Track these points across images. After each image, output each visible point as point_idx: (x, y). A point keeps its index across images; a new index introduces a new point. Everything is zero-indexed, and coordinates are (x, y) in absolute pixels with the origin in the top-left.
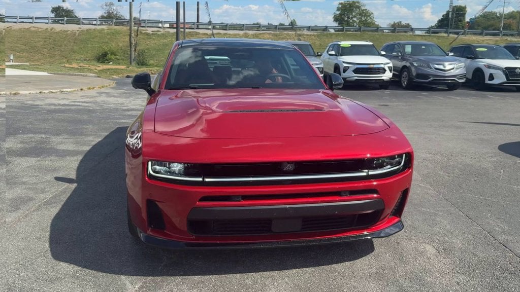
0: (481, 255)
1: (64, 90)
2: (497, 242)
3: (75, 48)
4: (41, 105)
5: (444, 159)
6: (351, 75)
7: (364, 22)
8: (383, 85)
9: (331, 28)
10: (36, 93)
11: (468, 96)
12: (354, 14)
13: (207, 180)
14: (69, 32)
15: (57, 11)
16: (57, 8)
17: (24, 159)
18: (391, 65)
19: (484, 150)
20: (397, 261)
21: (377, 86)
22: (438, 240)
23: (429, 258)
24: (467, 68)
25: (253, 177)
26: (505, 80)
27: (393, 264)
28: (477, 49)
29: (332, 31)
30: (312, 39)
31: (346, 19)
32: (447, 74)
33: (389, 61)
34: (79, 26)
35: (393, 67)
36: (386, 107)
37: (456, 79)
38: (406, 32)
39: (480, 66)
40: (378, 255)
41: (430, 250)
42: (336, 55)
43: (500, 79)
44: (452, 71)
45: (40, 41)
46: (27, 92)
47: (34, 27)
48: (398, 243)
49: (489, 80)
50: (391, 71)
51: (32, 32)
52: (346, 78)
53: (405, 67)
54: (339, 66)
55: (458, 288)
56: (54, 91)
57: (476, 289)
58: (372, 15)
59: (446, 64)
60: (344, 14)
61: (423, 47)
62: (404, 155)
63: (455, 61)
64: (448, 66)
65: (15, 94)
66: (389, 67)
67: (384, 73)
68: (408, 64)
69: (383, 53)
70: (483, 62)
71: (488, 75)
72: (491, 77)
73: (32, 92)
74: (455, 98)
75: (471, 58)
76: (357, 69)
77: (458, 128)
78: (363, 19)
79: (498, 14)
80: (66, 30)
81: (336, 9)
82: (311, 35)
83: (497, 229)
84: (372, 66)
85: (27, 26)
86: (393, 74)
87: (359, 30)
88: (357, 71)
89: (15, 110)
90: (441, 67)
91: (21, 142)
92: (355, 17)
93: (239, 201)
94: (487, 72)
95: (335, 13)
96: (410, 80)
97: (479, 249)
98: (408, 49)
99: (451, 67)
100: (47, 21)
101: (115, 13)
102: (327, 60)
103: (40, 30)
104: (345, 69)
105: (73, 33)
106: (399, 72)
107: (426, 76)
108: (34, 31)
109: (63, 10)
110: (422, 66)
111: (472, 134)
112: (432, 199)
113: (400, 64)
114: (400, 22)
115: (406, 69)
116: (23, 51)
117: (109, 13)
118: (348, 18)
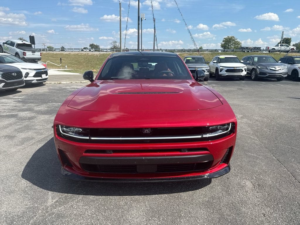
0: (284, 191)
1: (82, 81)
2: (297, 181)
3: (98, 62)
4: (68, 89)
5: (268, 121)
6: (224, 73)
7: (237, 48)
8: (241, 78)
9: (220, 50)
10: (69, 83)
11: (288, 84)
12: (231, 43)
13: (92, 138)
14: (95, 55)
15: (92, 46)
16: (92, 45)
17: (43, 116)
19: (294, 115)
20: (224, 193)
21: (239, 79)
22: (256, 177)
23: (247, 192)
24: (288, 69)
25: (122, 137)
27: (221, 195)
29: (220, 52)
30: (209, 56)
31: (227, 46)
32: (277, 72)
34: (99, 52)
35: (247, 69)
36: (241, 90)
37: (282, 75)
38: (258, 52)
40: (212, 188)
41: (249, 184)
42: (217, 63)
44: (280, 70)
45: (82, 60)
46: (65, 82)
47: (80, 53)
48: (228, 178)
50: (246, 71)
51: (79, 55)
52: (221, 75)
53: (253, 69)
54: (218, 68)
55: (264, 219)
56: (77, 82)
57: (277, 221)
58: (241, 44)
59: (277, 67)
60: (226, 44)
62: (231, 124)
63: (282, 65)
64: (277, 68)
65: (59, 83)
67: (242, 72)
68: (255, 67)
69: (242, 61)
73: (67, 82)
74: (280, 85)
76: (228, 70)
77: (279, 102)
78: (236, 46)
80: (94, 54)
82: (208, 54)
83: (298, 171)
84: (235, 68)
85: (77, 53)
86: (247, 72)
87: (233, 51)
88: (227, 71)
89: (55, 91)
90: (274, 69)
91: (48, 107)
92: (232, 45)
93: (111, 153)
95: (221, 43)
96: (256, 75)
97: (283, 186)
98: (256, 59)
99: (280, 68)
100: (79, 50)
101: (117, 46)
102: (212, 66)
103: (82, 54)
104: (221, 70)
105: (97, 56)
106: (250, 72)
107: (265, 74)
108: (80, 55)
109: (95, 46)
110: (263, 68)
111: (288, 106)
112: (257, 147)
113: (251, 67)
115: (254, 70)
116: (75, 64)
117: (114, 46)
118: (228, 45)
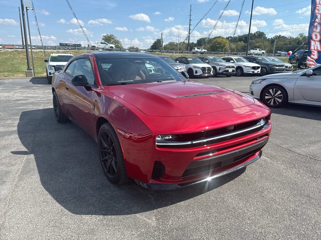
18: (153, 68)
26: (202, 73)
28: (188, 59)
33: (152, 66)
39: (191, 67)
43: (200, 73)
49: (196, 73)
61: (166, 59)
66: (153, 69)
70: (192, 65)
71: (195, 71)
72: (196, 72)
75: (186, 63)
79: (175, 43)
81: (102, 39)
94: (194, 70)
114: (134, 47)
